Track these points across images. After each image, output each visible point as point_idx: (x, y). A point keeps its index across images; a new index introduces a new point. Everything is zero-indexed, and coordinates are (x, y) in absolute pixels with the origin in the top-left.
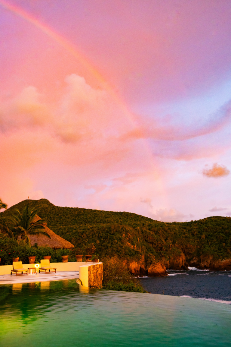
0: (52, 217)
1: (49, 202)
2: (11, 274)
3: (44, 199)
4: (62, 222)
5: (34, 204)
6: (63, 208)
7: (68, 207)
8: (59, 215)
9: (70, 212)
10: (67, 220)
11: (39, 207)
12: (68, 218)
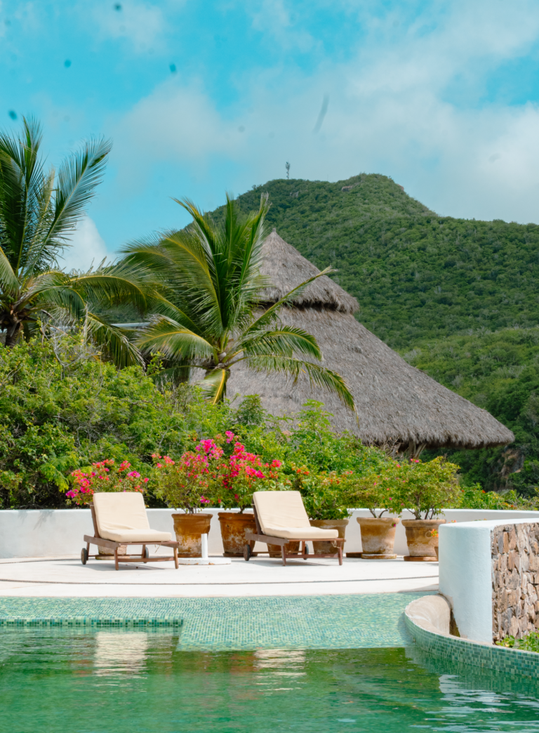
0: (417, 276)
1: (403, 193)
2: (86, 555)
3: (376, 176)
4: (477, 307)
5: (317, 206)
6: (483, 224)
7: (508, 221)
8: (460, 264)
9: (523, 252)
10: (503, 292)
11: (345, 220)
12: (513, 283)
